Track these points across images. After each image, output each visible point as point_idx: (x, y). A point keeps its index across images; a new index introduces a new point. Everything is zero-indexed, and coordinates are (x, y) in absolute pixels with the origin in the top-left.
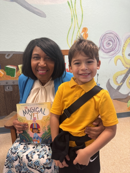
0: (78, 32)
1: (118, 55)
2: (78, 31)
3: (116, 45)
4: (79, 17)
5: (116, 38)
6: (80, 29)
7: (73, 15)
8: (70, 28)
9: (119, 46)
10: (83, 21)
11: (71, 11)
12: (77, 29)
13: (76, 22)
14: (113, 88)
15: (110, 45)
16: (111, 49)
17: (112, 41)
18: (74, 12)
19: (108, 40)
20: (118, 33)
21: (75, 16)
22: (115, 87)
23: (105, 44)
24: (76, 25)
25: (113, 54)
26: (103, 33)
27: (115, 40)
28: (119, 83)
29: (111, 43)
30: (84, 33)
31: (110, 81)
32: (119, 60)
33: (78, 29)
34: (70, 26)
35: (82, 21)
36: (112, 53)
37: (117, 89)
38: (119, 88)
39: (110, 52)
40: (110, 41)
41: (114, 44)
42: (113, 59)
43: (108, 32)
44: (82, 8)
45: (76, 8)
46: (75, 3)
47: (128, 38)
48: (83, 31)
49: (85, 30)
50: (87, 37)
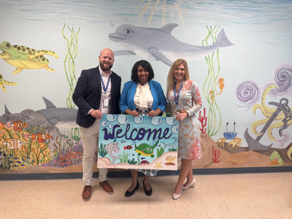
0: (214, 83)
1: (257, 103)
2: (215, 81)
3: (255, 93)
4: (216, 69)
5: (254, 87)
6: (216, 79)
7: (210, 68)
8: (207, 80)
9: (258, 95)
10: (219, 72)
11: (208, 65)
12: (213, 80)
13: (213, 74)
14: (252, 138)
15: (248, 93)
16: (249, 97)
17: (249, 90)
18: (211, 65)
19: (245, 89)
20: (256, 82)
21: (212, 68)
22: (254, 137)
23: (242, 93)
24: (213, 77)
25: (251, 103)
26: (240, 82)
28: (259, 132)
31: (248, 130)
32: (258, 109)
34: (207, 77)
35: (218, 72)
36: (250, 101)
37: (256, 139)
38: (259, 138)
39: (248, 100)
40: (247, 90)
41: (252, 92)
42: (251, 108)
43: (246, 81)
44: (218, 62)
45: (213, 62)
46: (212, 57)
47: (268, 86)
48: (219, 82)
49: (221, 80)
50: (224, 86)
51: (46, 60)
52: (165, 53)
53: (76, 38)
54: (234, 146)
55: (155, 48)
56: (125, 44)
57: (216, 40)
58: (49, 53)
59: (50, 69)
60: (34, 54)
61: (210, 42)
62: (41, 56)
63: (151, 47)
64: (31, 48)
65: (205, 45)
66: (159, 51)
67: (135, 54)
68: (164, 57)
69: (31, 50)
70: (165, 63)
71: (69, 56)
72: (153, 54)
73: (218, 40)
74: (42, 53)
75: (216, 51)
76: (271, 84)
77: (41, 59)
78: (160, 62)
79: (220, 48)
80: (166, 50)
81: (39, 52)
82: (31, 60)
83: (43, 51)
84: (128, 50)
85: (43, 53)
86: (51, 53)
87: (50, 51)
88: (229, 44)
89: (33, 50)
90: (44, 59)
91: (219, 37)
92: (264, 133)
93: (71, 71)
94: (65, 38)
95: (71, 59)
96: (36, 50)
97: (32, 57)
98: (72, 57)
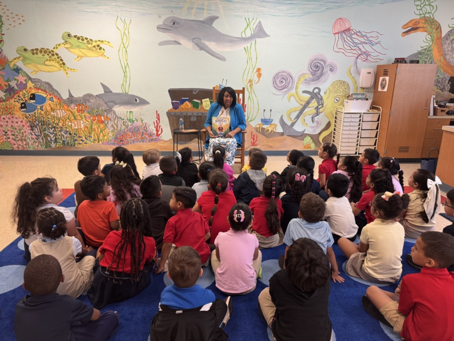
1: (291, 92)
3: (289, 82)
4: (254, 59)
5: (288, 77)
6: (254, 69)
7: (248, 58)
8: (245, 69)
9: (292, 84)
11: (247, 55)
12: (251, 70)
13: (251, 64)
14: (286, 124)
15: (283, 82)
16: (284, 86)
17: (284, 79)
18: (250, 55)
19: (281, 78)
20: (291, 72)
21: (250, 58)
22: (289, 123)
23: (278, 82)
24: (251, 66)
25: (286, 92)
26: (276, 72)
28: (293, 119)
29: (284, 81)
31: (283, 117)
32: (292, 97)
34: (245, 67)
35: (256, 62)
36: (285, 90)
37: (291, 125)
38: (293, 124)
39: (283, 89)
41: (287, 81)
42: (286, 96)
43: (281, 71)
44: (256, 52)
45: (251, 52)
46: (250, 48)
47: (302, 75)
48: (257, 71)
49: (259, 70)
50: (261, 75)
51: (102, 49)
52: (207, 43)
53: (128, 29)
54: (270, 131)
55: (199, 39)
56: (171, 34)
57: (254, 32)
59: (106, 57)
60: (92, 44)
61: (248, 34)
62: (98, 46)
63: (194, 37)
64: (89, 38)
65: (244, 36)
66: (202, 41)
67: (180, 44)
68: (207, 47)
69: (89, 40)
70: (208, 52)
71: (122, 45)
72: (197, 44)
73: (256, 31)
74: (98, 43)
75: (254, 42)
76: (304, 74)
77: (98, 48)
78: (203, 51)
79: (257, 39)
80: (209, 40)
81: (96, 42)
82: (89, 49)
83: (99, 41)
84: (174, 40)
85: (100, 43)
86: (106, 43)
87: (105, 41)
88: (266, 35)
89: (91, 40)
90: (100, 49)
91: (257, 29)
92: (298, 119)
93: (125, 59)
94: (118, 29)
95: (124, 48)
96: (94, 40)
97: (90, 46)
98: (125, 47)
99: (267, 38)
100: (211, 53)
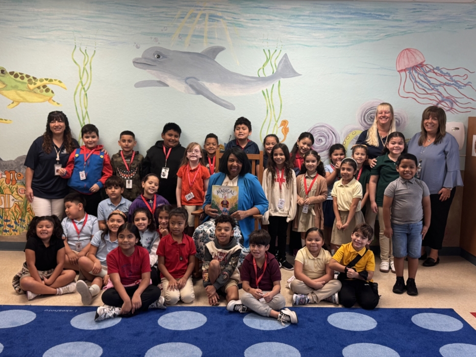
0: (275, 126)
2: (276, 124)
3: (331, 141)
4: (277, 108)
5: (330, 133)
6: (277, 122)
7: (269, 106)
8: (265, 122)
10: (282, 112)
11: (267, 102)
12: (273, 122)
13: (273, 115)
15: (322, 141)
16: (324, 147)
17: (324, 136)
18: (271, 102)
19: (318, 135)
20: (333, 126)
21: (271, 106)
24: (273, 118)
26: (311, 126)
27: (330, 135)
29: (323, 139)
30: (283, 127)
33: (275, 122)
34: (265, 119)
35: (280, 112)
36: (325, 152)
39: (322, 151)
40: (321, 136)
41: (328, 140)
43: (318, 125)
44: (280, 98)
45: (273, 98)
46: (272, 92)
47: (351, 131)
48: (282, 125)
49: (284, 123)
50: (288, 131)
51: (50, 92)
52: (207, 85)
53: (90, 63)
55: (195, 78)
56: (154, 72)
57: (277, 69)
58: (54, 82)
59: (55, 103)
60: (35, 84)
61: (269, 72)
62: (44, 86)
63: (189, 76)
64: (32, 76)
65: (262, 75)
66: (200, 82)
67: (167, 85)
68: (207, 90)
69: (31, 78)
70: (208, 98)
71: (80, 86)
72: (191, 86)
73: (280, 68)
74: (45, 82)
76: (354, 129)
77: (44, 90)
78: (201, 96)
80: (210, 81)
81: (41, 80)
82: (31, 91)
83: (47, 79)
84: (158, 80)
85: (47, 82)
86: (57, 82)
87: (55, 80)
88: (295, 74)
89: (34, 78)
90: (47, 90)
91: (281, 64)
93: (83, 106)
94: (75, 62)
95: (83, 91)
96: (38, 78)
97: (32, 87)
98: (84, 89)
99: (296, 77)
100: (213, 98)
